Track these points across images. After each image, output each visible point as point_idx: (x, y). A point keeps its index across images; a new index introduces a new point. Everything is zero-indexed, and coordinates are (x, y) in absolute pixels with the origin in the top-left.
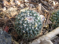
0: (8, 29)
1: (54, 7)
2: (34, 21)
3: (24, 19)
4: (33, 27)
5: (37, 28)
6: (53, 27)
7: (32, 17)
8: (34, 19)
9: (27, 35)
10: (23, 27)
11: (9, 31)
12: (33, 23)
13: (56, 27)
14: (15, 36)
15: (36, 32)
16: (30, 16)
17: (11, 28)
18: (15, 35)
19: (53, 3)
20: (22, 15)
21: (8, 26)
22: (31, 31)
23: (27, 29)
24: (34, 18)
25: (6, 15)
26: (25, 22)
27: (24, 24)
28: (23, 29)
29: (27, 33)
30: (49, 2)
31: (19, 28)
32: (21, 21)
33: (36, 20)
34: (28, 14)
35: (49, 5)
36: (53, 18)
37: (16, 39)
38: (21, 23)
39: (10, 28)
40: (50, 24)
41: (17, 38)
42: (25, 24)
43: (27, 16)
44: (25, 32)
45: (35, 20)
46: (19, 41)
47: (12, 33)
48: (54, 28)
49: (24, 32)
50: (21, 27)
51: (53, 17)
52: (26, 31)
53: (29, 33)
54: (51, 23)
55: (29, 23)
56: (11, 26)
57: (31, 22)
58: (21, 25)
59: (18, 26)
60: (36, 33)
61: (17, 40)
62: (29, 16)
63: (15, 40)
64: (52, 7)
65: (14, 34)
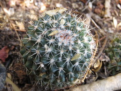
0: (6, 53)
1: (115, 29)
2: (73, 44)
3: (50, 32)
4: (68, 60)
5: (77, 64)
6: (109, 70)
7: (69, 32)
8: (74, 38)
9: (47, 77)
10: (42, 54)
11: (7, 60)
12: (70, 48)
13: (117, 71)
14: (20, 73)
15: (73, 74)
16: (67, 28)
17: (14, 53)
18: (19, 71)
19: (112, 21)
20: (45, 22)
21: (9, 48)
22: (61, 69)
23: (52, 61)
24: (75, 35)
25: (9, 22)
26: (51, 41)
27: (46, 46)
28: (40, 58)
29: (48, 72)
30: (106, 18)
31: (32, 53)
32: (40, 36)
33: (79, 42)
34: (63, 22)
35: (103, 23)
36: (114, 49)
37: (20, 81)
38: (39, 41)
39: (11, 53)
40: (105, 61)
41: (22, 80)
42: (48, 45)
43: (58, 26)
44: (45, 69)
45: (77, 41)
46: (25, 86)
47: (12, 66)
48: (111, 73)
49: (42, 66)
50: (38, 52)
51: (113, 47)
52: (47, 66)
53: (54, 71)
54: (108, 59)
55: (60, 44)
56: (14, 50)
57: (65, 44)
58: (38, 46)
59: (29, 48)
60: (71, 77)
61: (22, 83)
62: (63, 27)
63: (17, 83)
64: (110, 29)
65: (18, 69)
